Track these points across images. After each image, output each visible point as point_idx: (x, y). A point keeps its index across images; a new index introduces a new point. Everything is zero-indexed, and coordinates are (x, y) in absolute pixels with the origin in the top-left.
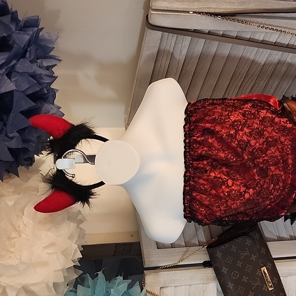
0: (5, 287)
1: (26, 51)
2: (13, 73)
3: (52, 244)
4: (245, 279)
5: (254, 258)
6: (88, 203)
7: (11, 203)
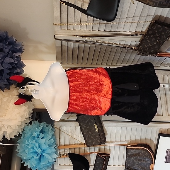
0: (4, 125)
1: (9, 53)
2: (3, 63)
3: (19, 113)
4: (88, 127)
5: (92, 121)
6: (31, 101)
7: (5, 100)
